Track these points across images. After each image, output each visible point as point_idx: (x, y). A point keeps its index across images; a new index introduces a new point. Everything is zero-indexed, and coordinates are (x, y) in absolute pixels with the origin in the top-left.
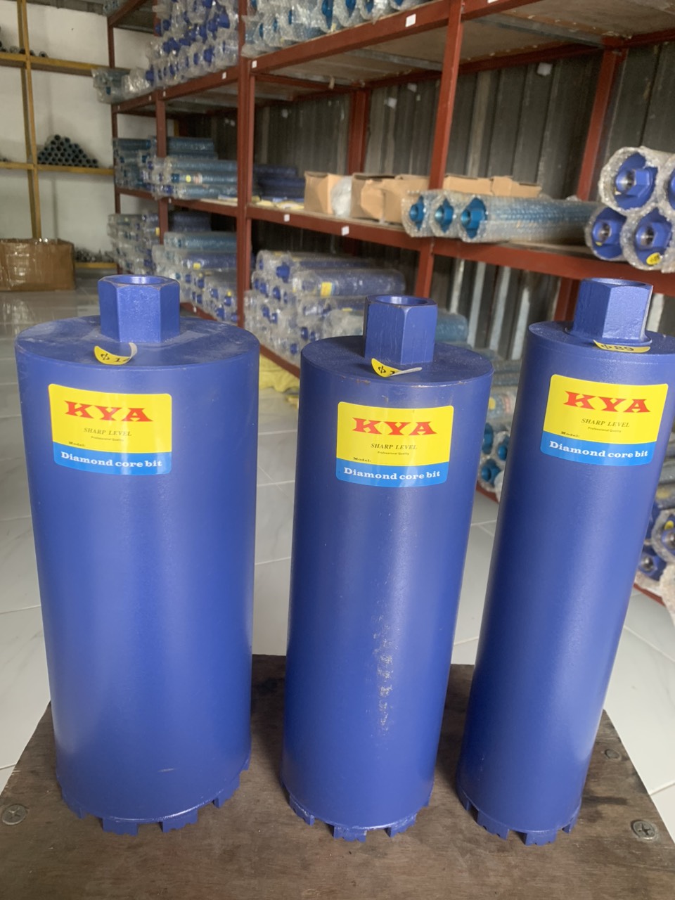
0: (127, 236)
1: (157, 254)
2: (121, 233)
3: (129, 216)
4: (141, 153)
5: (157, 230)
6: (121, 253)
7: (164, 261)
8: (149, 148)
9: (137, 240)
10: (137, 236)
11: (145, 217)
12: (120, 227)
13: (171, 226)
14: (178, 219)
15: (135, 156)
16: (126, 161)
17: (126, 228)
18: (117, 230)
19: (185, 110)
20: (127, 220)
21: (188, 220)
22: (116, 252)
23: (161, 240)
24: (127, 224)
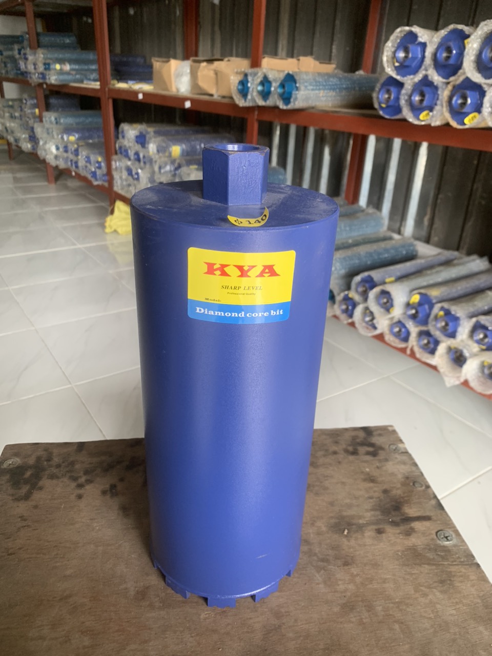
0: (12, 117)
1: (39, 130)
2: (7, 115)
3: (13, 100)
4: (16, 47)
5: (37, 111)
6: (9, 131)
7: (45, 135)
8: (22, 42)
9: (21, 119)
10: (21, 116)
11: (26, 100)
12: (6, 109)
13: (48, 107)
14: (53, 101)
15: (12, 49)
16: (6, 53)
17: (11, 110)
18: (4, 112)
19: (49, 10)
20: (10, 103)
21: (61, 101)
22: (5, 130)
23: (40, 119)
24: (12, 107)
